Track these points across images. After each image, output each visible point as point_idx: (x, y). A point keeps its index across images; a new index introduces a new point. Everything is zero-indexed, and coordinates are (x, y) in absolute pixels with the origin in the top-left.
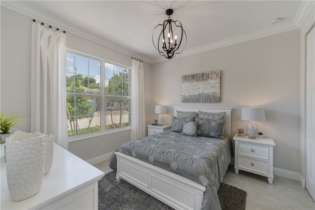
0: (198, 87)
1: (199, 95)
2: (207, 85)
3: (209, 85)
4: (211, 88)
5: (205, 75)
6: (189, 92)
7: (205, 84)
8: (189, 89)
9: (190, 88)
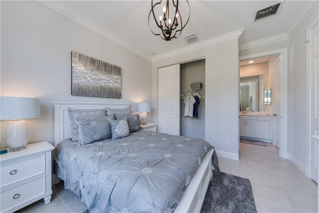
0: (99, 77)
1: (101, 88)
2: (110, 78)
3: (111, 79)
4: (114, 83)
5: (108, 65)
6: (87, 81)
7: (108, 76)
8: (86, 76)
9: (88, 75)
